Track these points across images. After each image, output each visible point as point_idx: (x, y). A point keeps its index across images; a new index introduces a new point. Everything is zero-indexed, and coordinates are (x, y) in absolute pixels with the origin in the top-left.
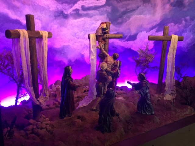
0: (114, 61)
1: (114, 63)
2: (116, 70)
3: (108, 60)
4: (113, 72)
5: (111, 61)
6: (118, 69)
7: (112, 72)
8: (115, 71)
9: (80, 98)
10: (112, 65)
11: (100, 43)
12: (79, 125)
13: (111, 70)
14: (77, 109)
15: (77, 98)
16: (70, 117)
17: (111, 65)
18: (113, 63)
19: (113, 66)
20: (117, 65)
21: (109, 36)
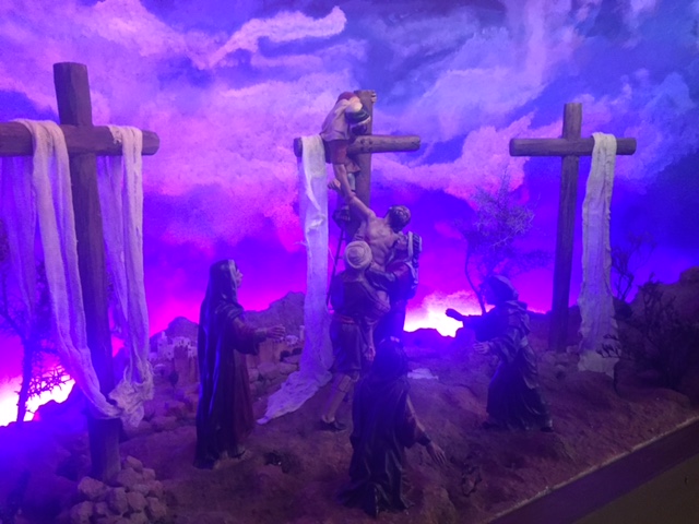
9: (268, 381)
12: (274, 489)
14: (264, 425)
15: (258, 383)
16: (237, 460)
21: (371, 143)
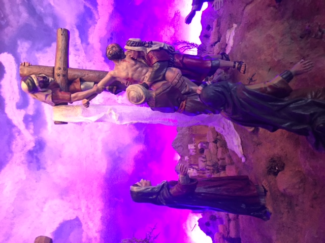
0: (127, 59)
1: (133, 59)
2: (151, 54)
3: (123, 74)
4: (157, 66)
5: (127, 68)
6: (149, 50)
7: (155, 68)
8: (155, 60)
10: (137, 66)
11: (75, 97)
13: (150, 70)
17: (137, 68)
18: (133, 62)
19: (141, 62)
20: (139, 52)
